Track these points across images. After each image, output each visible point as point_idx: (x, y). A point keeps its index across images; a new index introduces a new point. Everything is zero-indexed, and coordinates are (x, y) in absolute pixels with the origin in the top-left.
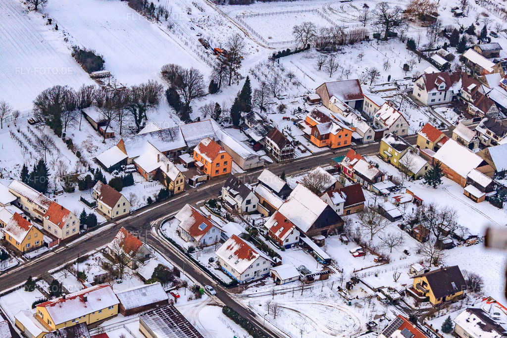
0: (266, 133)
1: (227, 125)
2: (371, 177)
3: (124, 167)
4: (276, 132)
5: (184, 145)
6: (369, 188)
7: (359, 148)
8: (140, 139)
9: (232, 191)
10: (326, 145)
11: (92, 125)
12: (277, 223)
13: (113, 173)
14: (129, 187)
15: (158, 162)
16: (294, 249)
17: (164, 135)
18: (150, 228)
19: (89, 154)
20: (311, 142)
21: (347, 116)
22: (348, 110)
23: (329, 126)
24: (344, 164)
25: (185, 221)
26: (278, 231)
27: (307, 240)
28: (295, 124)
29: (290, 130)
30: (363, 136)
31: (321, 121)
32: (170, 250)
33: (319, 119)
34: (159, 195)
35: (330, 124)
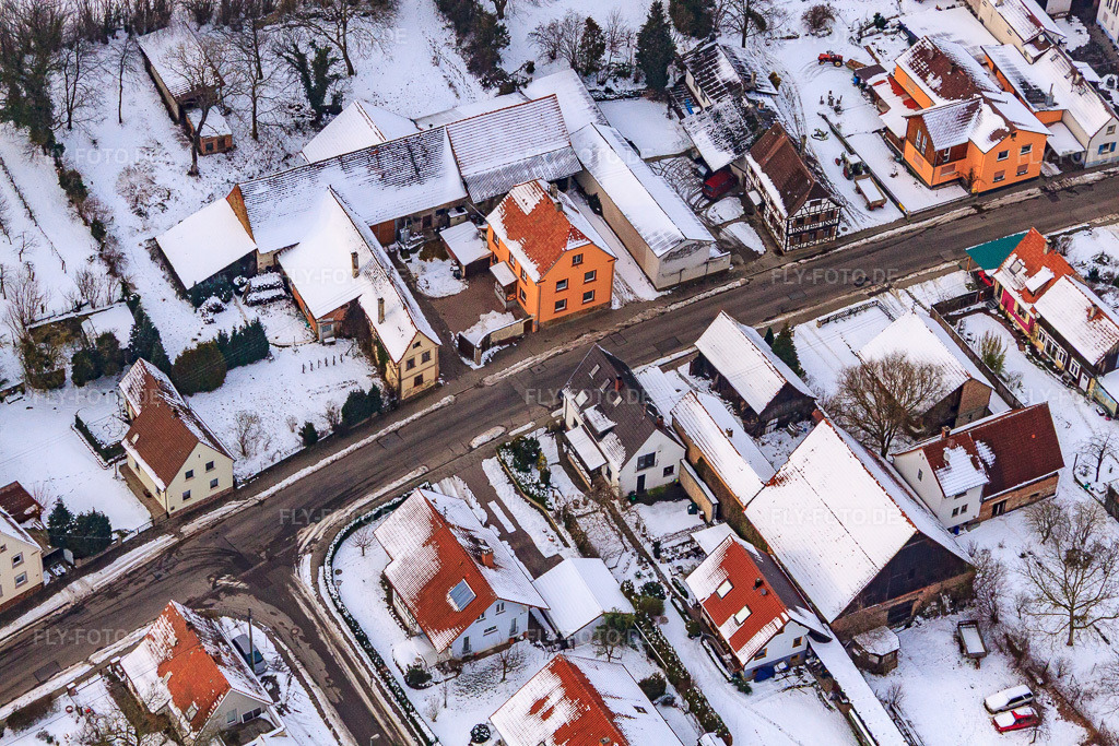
0: (749, 141)
1: (625, 86)
2: (1092, 356)
3: (242, 285)
4: (779, 144)
5: (457, 193)
6: (1083, 383)
7: (1070, 189)
8: (304, 183)
9: (591, 413)
10: (955, 177)
11: (164, 101)
12: (727, 587)
13: (203, 307)
14: (251, 369)
15: (357, 275)
16: (784, 683)
17: (388, 163)
18: (293, 560)
19: (137, 221)
20: (903, 163)
21: (1036, 59)
22: (1042, 38)
23: (966, 117)
24: (1005, 278)
25: (405, 561)
26: (731, 620)
27: (834, 658)
28: (857, 83)
29: (837, 110)
30: (1086, 144)
31: (943, 92)
32: (347, 669)
33: (937, 83)
34: (346, 410)
35: (974, 108)
